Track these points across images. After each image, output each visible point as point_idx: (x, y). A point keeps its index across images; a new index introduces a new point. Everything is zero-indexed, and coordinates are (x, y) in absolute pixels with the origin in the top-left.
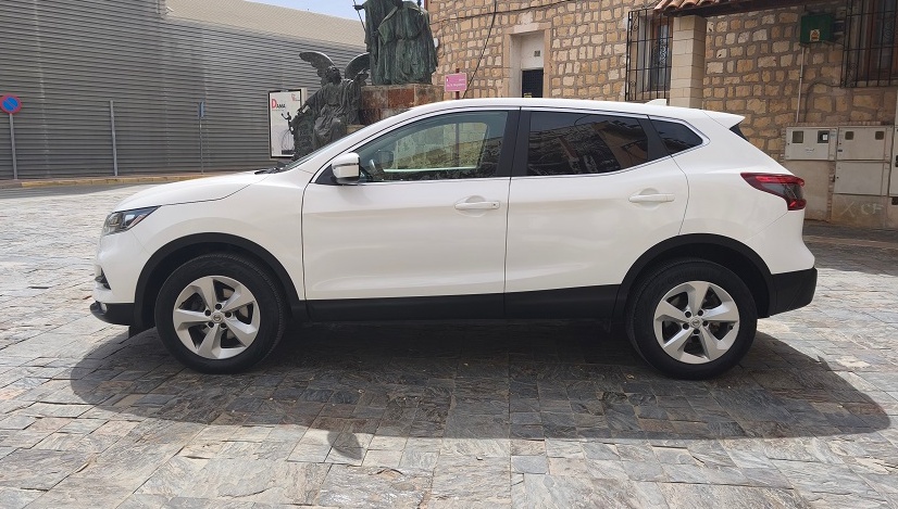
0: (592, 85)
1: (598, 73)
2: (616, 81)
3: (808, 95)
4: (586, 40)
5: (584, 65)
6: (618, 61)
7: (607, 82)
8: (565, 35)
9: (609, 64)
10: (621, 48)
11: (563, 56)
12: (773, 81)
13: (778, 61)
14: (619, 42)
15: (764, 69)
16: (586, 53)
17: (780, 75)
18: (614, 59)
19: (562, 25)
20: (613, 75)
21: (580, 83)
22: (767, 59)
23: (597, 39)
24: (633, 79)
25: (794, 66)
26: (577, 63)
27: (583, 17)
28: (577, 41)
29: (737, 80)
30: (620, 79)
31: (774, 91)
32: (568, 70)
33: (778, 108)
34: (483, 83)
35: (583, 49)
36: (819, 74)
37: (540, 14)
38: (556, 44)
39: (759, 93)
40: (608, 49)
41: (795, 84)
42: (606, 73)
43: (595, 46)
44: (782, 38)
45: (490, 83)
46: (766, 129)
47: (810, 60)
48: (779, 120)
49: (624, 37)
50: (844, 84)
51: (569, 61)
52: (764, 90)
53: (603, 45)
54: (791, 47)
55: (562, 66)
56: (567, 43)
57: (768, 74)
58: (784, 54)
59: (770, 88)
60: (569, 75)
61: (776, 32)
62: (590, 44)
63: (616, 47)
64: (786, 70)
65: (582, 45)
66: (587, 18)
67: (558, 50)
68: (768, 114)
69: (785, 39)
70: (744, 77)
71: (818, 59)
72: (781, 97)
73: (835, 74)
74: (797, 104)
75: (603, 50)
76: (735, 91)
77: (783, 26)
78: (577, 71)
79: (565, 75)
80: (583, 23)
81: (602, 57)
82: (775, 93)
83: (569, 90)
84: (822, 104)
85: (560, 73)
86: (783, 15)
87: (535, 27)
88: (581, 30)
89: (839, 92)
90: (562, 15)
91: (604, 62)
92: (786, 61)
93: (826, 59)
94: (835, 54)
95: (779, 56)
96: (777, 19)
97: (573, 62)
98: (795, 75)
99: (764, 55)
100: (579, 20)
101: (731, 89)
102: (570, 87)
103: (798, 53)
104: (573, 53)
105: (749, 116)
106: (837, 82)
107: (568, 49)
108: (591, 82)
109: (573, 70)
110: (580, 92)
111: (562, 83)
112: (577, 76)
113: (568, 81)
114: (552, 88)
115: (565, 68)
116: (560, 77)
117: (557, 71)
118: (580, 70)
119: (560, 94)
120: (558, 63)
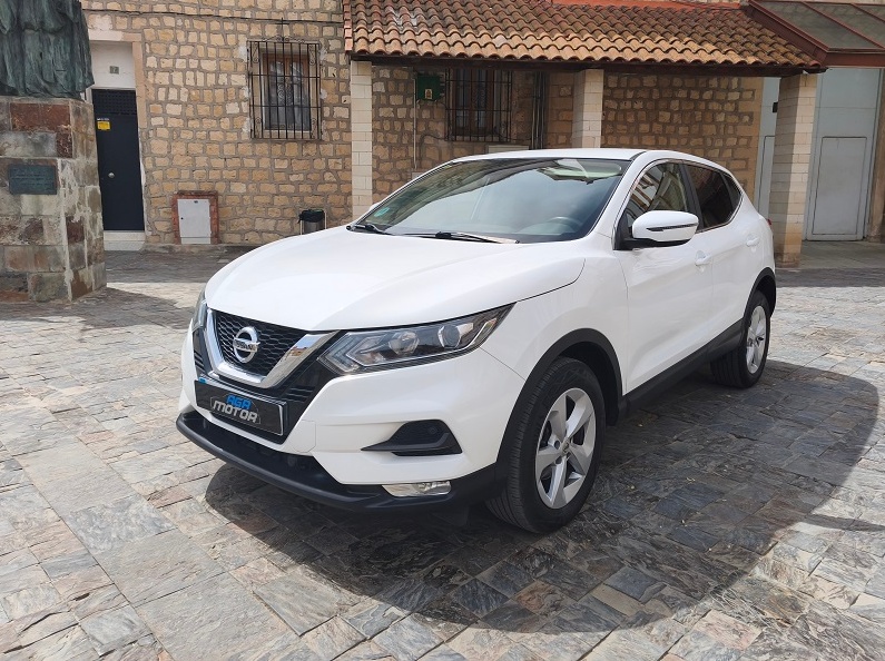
0: (207, 117)
1: (213, 105)
2: (237, 115)
3: (420, 144)
4: (194, 64)
5: (194, 93)
6: (237, 94)
7: (225, 115)
8: (163, 53)
9: (226, 94)
10: (241, 80)
11: (163, 78)
12: (392, 130)
13: (395, 112)
14: (236, 72)
15: (384, 118)
16: (195, 79)
17: (398, 125)
18: (232, 91)
19: (158, 40)
20: (233, 108)
21: (189, 112)
22: (386, 109)
23: (208, 65)
24: (258, 115)
25: (408, 118)
26: (184, 90)
27: (187, 36)
28: (180, 63)
30: (241, 113)
31: (394, 139)
32: (173, 94)
33: (398, 155)
35: (190, 74)
36: (428, 128)
37: (123, 22)
38: (151, 62)
39: (381, 140)
40: (223, 79)
41: (410, 134)
42: (223, 105)
43: (206, 72)
44: (396, 93)
46: (390, 173)
47: (420, 115)
48: (401, 165)
49: (241, 68)
50: (446, 138)
51: (172, 85)
52: (385, 138)
53: (218, 73)
54: (405, 101)
55: (162, 90)
56: (167, 63)
57: (388, 124)
58: (400, 106)
59: (390, 136)
60: (174, 103)
61: (391, 86)
62: (200, 69)
63: (233, 77)
64: (402, 121)
65: (188, 69)
66: (193, 37)
67: (155, 71)
68: (390, 160)
69: (400, 94)
71: (426, 114)
72: (400, 145)
73: (439, 128)
74: (413, 152)
75: (217, 78)
77: (397, 81)
78: (184, 98)
79: (168, 101)
80: (187, 43)
81: (217, 86)
82: (395, 141)
83: (175, 120)
84: (430, 154)
85: (162, 97)
86: (396, 71)
87: (118, 37)
88: (186, 51)
89: (443, 144)
90: (155, 28)
91: (219, 92)
92: (401, 113)
93: (432, 114)
94: (439, 113)
95: (396, 108)
96: (391, 74)
97: (178, 88)
98: (409, 126)
99: (384, 106)
100: (181, 38)
102: (175, 117)
103: (410, 107)
104: (177, 78)
105: (375, 161)
106: (441, 136)
107: (170, 70)
108: (205, 114)
109: (179, 97)
110: (191, 123)
111: (164, 112)
112: (185, 105)
113: (174, 110)
114: (151, 116)
115: (167, 93)
116: (161, 103)
117: (156, 96)
118: (189, 98)
119: (162, 123)
120: (157, 86)
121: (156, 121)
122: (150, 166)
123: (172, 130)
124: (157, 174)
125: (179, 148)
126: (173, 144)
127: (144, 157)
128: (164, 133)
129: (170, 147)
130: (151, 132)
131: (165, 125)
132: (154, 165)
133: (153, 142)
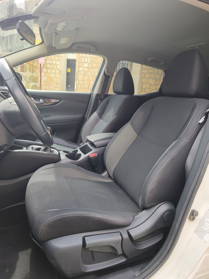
0: (95, 68)
1: (97, 63)
5: (92, 59)
9: (101, 60)
11: (84, 54)
21: (90, 66)
26: (90, 58)
29: (146, 72)
32: (86, 60)
34: (51, 62)
39: (152, 77)
42: (100, 63)
45: (54, 62)
51: (86, 57)
55: (83, 58)
60: (86, 63)
70: (149, 71)
76: (145, 75)
78: (89, 61)
83: (86, 69)
85: (83, 61)
91: (99, 59)
97: (88, 58)
101: (144, 74)
105: (149, 85)
108: (95, 66)
109: (88, 61)
110: (90, 69)
111: (83, 66)
112: (89, 63)
113: (86, 65)
114: (80, 67)
115: (85, 60)
116: (82, 63)
117: (81, 60)
118: (91, 61)
119: (82, 70)
120: (82, 57)
121: (81, 69)
122: (77, 83)
123: (85, 72)
124: (79, 86)
125: (86, 78)
126: (84, 77)
127: (76, 81)
128: (82, 73)
129: (83, 78)
130: (79, 72)
131: (83, 70)
132: (79, 83)
133: (79, 76)
